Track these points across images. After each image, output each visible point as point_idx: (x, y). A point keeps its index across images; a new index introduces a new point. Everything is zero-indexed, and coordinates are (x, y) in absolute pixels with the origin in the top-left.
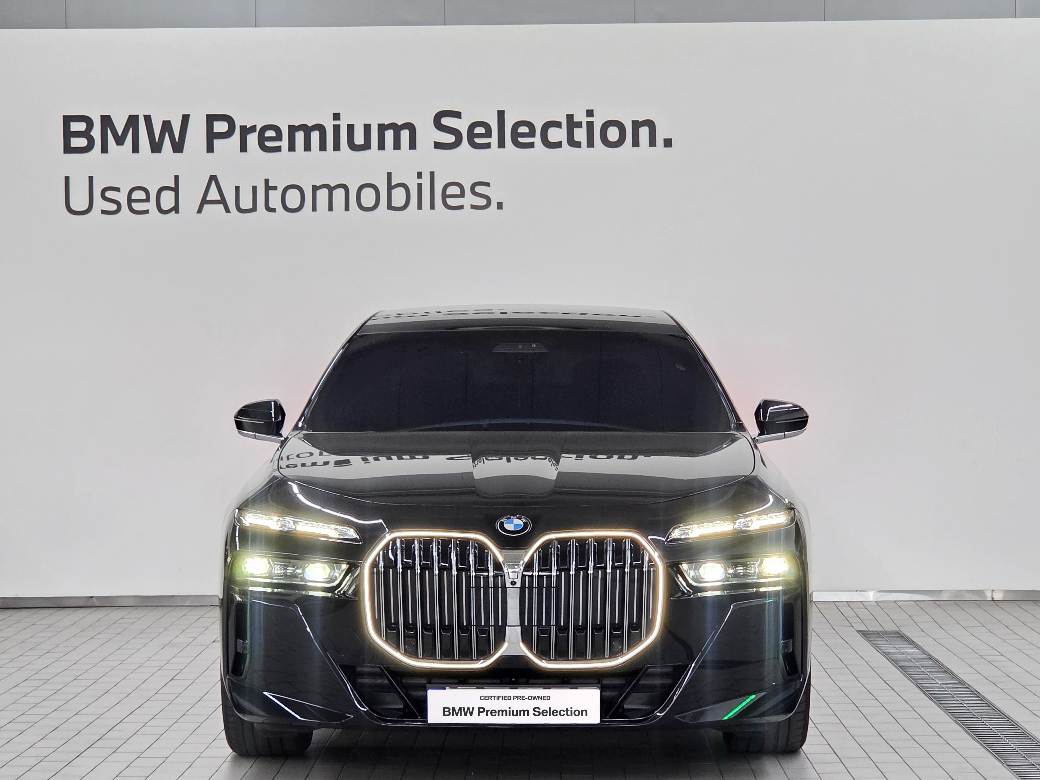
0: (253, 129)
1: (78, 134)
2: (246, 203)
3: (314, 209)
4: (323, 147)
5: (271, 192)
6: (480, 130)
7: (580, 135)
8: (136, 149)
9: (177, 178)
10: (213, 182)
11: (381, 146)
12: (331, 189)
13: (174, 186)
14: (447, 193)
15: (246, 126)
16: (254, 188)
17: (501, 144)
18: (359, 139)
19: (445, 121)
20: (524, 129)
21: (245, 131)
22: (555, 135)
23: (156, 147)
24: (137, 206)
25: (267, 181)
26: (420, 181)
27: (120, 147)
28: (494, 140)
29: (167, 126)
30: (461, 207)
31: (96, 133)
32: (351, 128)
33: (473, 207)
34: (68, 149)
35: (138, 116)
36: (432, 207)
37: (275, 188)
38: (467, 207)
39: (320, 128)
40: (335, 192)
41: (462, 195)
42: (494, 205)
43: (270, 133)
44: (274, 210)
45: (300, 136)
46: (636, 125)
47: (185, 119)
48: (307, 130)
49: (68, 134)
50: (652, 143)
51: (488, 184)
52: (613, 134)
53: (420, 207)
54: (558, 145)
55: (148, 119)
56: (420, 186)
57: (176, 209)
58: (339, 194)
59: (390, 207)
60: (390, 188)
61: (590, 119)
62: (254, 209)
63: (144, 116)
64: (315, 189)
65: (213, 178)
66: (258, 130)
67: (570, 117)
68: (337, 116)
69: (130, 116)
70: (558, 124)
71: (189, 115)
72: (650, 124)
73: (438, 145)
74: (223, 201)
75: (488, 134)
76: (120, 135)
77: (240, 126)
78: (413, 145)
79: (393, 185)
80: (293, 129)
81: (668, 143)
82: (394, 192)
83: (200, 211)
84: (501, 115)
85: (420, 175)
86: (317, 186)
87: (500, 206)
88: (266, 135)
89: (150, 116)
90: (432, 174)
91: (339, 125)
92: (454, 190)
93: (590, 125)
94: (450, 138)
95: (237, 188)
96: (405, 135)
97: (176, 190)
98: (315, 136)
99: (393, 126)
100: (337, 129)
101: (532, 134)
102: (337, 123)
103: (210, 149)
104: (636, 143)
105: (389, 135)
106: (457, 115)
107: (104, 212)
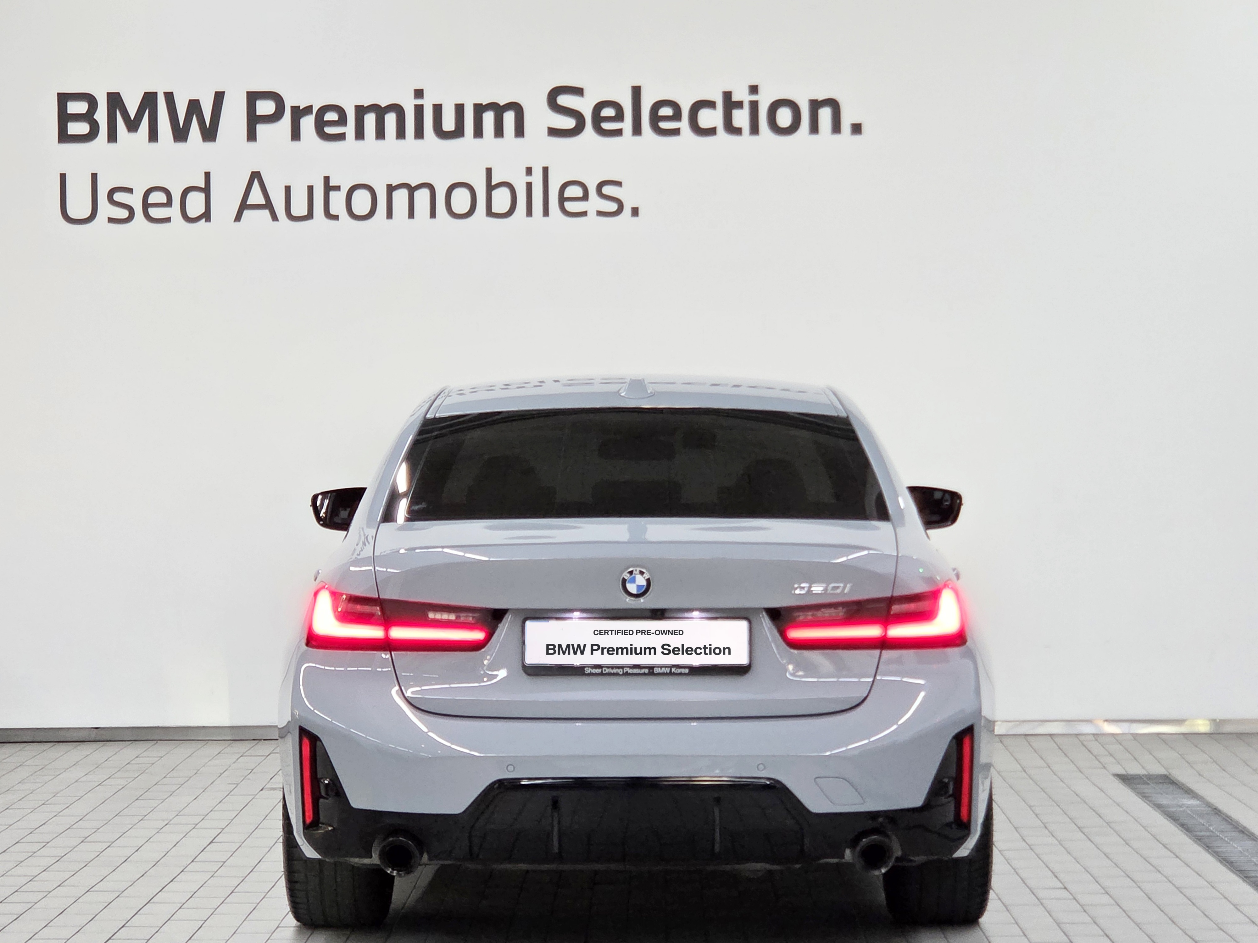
0: (308, 110)
1: (77, 117)
2: (299, 207)
3: (390, 215)
4: (401, 134)
5: (332, 194)
6: (608, 112)
7: (741, 118)
8: (153, 136)
9: (207, 175)
10: (256, 180)
11: (478, 132)
12: (412, 190)
13: (203, 187)
14: (566, 196)
15: (299, 107)
16: (310, 189)
17: (637, 130)
18: (449, 124)
19: (564, 100)
20: (666, 111)
21: (298, 113)
22: (707, 118)
23: (181, 134)
24: (154, 212)
25: (327, 179)
26: (529, 179)
27: (133, 135)
28: (627, 125)
29: (194, 106)
30: (584, 214)
31: (101, 116)
32: (438, 109)
33: (600, 213)
34: (64, 137)
35: (156, 93)
36: (546, 213)
37: (338, 188)
38: (592, 214)
39: (398, 109)
40: (417, 194)
41: (585, 197)
42: (627, 211)
43: (331, 116)
44: (336, 218)
45: (370, 120)
46: (815, 105)
47: (219, 97)
48: (380, 111)
49: (64, 118)
50: (836, 128)
51: (619, 184)
52: (784, 117)
53: (529, 213)
54: (712, 131)
55: (169, 97)
56: (529, 186)
57: (206, 215)
58: (422, 197)
59: (490, 213)
60: (490, 188)
61: (754, 98)
62: (310, 215)
63: (165, 93)
64: (391, 189)
65: (256, 176)
66: (315, 111)
67: (727, 95)
68: (419, 94)
69: (145, 93)
70: (711, 104)
71: (224, 92)
72: (833, 104)
73: (554, 132)
74: (268, 205)
75: (619, 117)
76: (132, 118)
77: (292, 107)
78: (520, 131)
79: (493, 184)
80: (361, 111)
81: (857, 129)
82: (494, 193)
83: (238, 218)
84: (636, 92)
85: (529, 171)
86: (393, 185)
87: (635, 212)
88: (325, 119)
89: (172, 93)
90: (546, 170)
91: (422, 106)
92: (574, 191)
93: (754, 106)
94: (569, 123)
95: (288, 189)
96: (509, 118)
97: (206, 190)
98: (391, 119)
99: (493, 106)
100: (419, 110)
101: (677, 116)
102: (419, 102)
103: (252, 136)
104: (814, 128)
105: (489, 118)
106: (578, 91)
107: (111, 220)
